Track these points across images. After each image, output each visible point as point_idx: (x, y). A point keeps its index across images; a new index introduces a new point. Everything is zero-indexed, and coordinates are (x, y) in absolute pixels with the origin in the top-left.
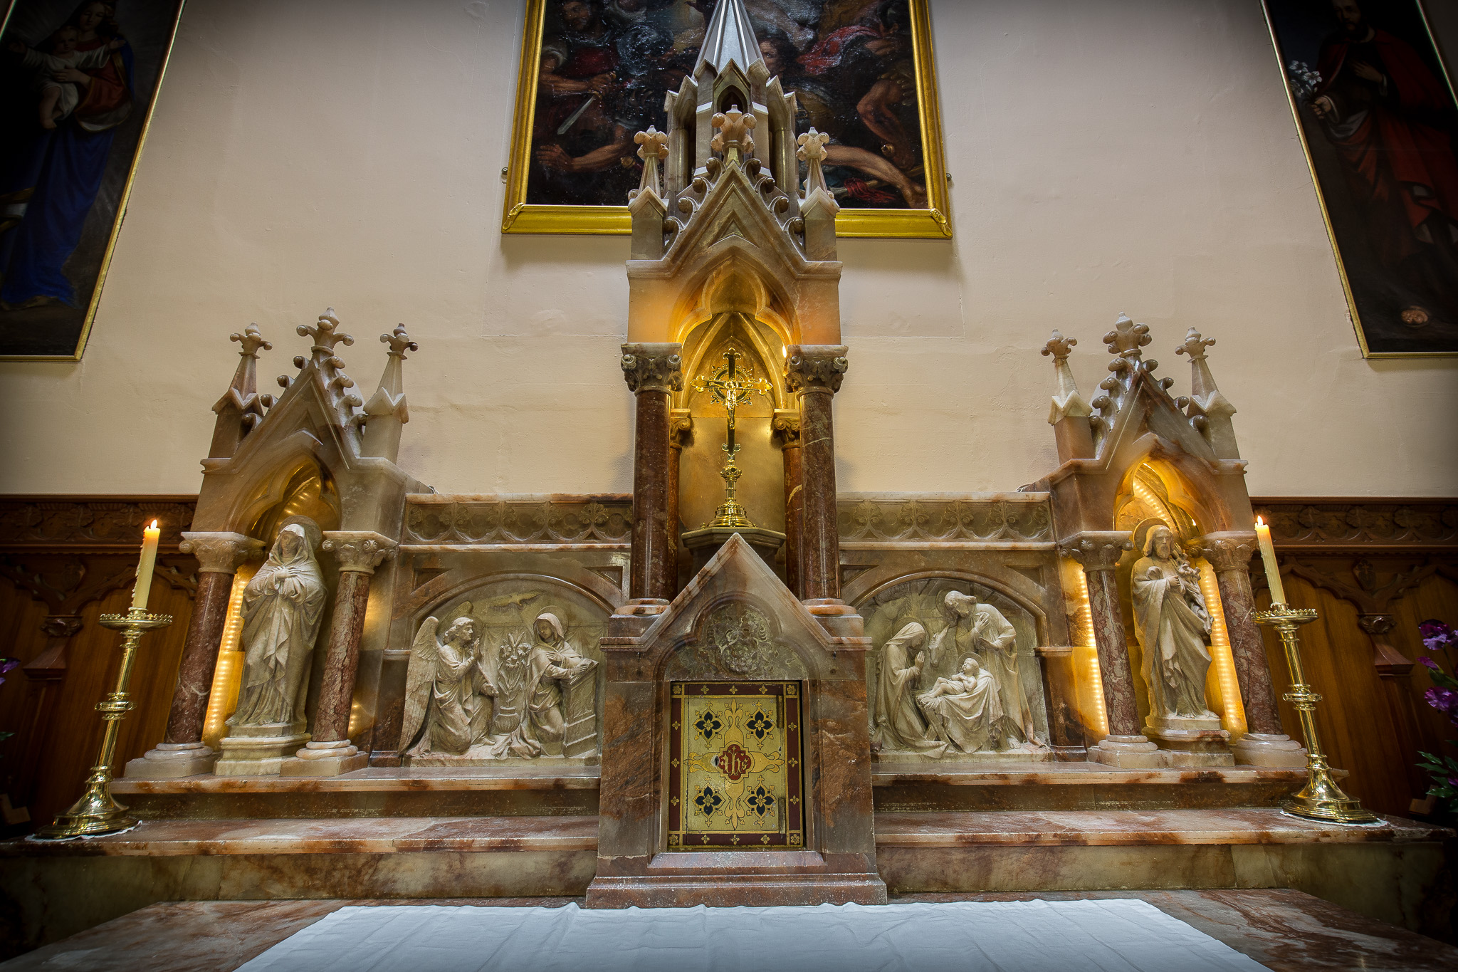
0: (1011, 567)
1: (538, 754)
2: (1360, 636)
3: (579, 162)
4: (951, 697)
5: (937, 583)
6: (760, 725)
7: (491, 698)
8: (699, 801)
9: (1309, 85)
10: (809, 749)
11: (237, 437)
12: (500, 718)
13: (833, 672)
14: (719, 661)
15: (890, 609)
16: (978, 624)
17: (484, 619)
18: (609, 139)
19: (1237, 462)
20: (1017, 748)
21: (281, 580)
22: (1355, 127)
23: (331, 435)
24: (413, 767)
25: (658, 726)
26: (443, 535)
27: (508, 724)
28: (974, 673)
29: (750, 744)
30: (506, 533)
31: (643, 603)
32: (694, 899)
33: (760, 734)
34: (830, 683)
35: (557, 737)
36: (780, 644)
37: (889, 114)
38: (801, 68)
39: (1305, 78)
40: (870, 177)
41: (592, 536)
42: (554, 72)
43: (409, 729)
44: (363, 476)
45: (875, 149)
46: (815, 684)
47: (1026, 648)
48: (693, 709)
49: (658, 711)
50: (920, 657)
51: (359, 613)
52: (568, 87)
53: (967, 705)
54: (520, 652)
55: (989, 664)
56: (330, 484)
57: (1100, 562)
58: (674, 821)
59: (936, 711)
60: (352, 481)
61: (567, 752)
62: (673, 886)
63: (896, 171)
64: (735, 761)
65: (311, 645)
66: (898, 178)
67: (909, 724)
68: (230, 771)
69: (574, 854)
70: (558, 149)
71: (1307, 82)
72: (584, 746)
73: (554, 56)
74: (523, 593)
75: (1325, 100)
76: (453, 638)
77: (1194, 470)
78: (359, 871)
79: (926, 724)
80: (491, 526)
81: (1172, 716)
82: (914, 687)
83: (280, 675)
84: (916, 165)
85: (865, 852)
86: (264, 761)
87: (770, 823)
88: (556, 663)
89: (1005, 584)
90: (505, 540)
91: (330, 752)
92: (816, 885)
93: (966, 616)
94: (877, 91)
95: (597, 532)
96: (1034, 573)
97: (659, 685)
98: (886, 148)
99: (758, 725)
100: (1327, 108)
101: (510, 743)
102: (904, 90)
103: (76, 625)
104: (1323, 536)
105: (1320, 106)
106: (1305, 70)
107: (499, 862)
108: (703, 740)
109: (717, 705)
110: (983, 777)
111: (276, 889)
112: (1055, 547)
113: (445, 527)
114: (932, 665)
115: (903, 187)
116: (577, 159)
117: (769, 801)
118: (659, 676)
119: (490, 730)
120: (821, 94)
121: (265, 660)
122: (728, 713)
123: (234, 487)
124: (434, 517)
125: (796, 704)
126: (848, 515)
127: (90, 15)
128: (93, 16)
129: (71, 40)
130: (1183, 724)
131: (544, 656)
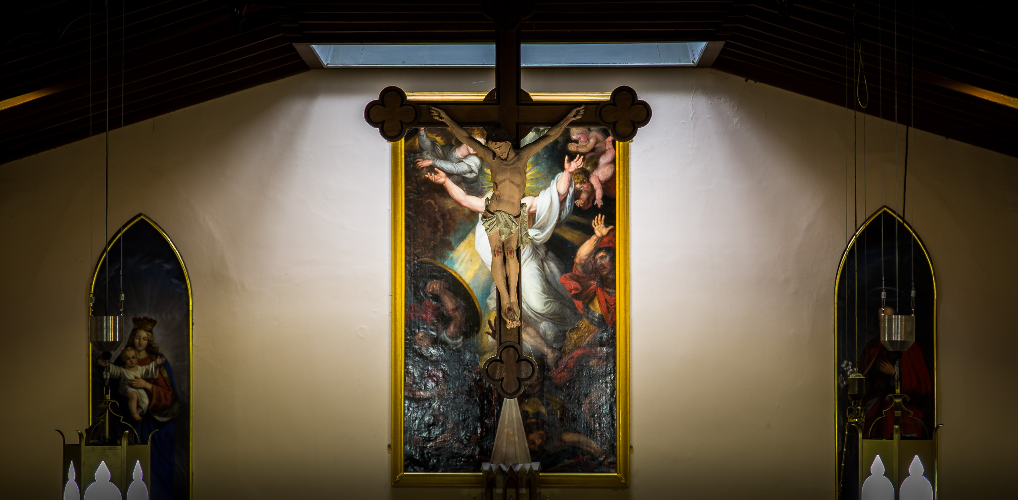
22: (869, 408)
38: (551, 379)
39: (849, 373)
40: (588, 453)
71: (849, 377)
94: (594, 395)
120: (563, 397)
127: (140, 339)
128: (142, 340)
129: (133, 358)
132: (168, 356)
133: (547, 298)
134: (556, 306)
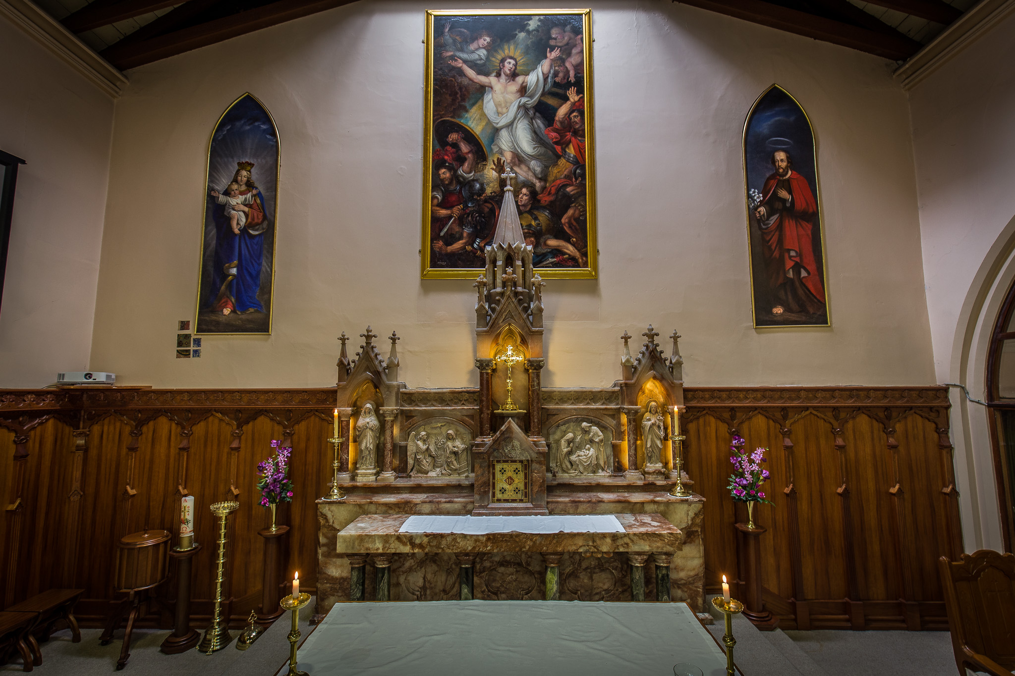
0: (605, 414)
1: (450, 475)
2: (727, 435)
3: (450, 249)
4: (580, 458)
5: (580, 419)
6: (517, 471)
7: (434, 457)
8: (500, 491)
9: (756, 201)
10: (530, 477)
11: (346, 374)
12: (437, 463)
13: (537, 458)
14: (505, 454)
15: (563, 428)
16: (592, 434)
17: (429, 431)
18: (461, 238)
19: (680, 382)
20: (601, 473)
21: (368, 423)
22: (772, 222)
23: (377, 374)
24: (412, 479)
25: (489, 472)
26: (414, 404)
27: (439, 465)
28: (589, 450)
29: (514, 476)
30: (435, 403)
31: (484, 438)
32: (499, 514)
33: (517, 473)
34: (536, 461)
35: (456, 470)
36: (523, 450)
37: (575, 224)
38: (539, 201)
39: (755, 198)
40: (566, 254)
41: (463, 404)
42: (439, 205)
43: (409, 467)
44: (389, 387)
45: (568, 240)
46: (532, 461)
47: (608, 441)
48: (498, 467)
49: (489, 468)
50: (571, 445)
51: (392, 432)
52: (443, 212)
53: (585, 460)
54: (442, 442)
55: (594, 446)
56: (378, 390)
57: (630, 416)
58: (494, 496)
59: (575, 462)
60: (386, 390)
61: (459, 474)
62: (494, 511)
63: (576, 251)
64: (510, 480)
65: (378, 442)
66: (577, 254)
67: (567, 466)
68: (361, 481)
69: (467, 504)
70: (441, 243)
71: (756, 200)
72: (464, 472)
73: (437, 197)
74: (441, 423)
75: (762, 210)
76: (421, 439)
77: (666, 384)
78: (412, 508)
79: (572, 465)
80: (429, 401)
81: (648, 464)
82: (570, 454)
83: (371, 452)
84: (584, 248)
85: (544, 504)
86: (371, 477)
87: (519, 496)
88: (454, 447)
89: (602, 420)
90: (434, 406)
91: (390, 475)
92: (530, 511)
93: (588, 431)
94: (570, 212)
95: (464, 403)
96: (613, 416)
97: (489, 461)
98: (572, 240)
99: (516, 471)
100: (762, 213)
101: (441, 471)
102: (582, 212)
103: (293, 432)
104: (719, 401)
105: (759, 212)
106: (756, 193)
107: (448, 505)
108: (501, 475)
109: (505, 466)
110: (584, 483)
111: (391, 512)
112: (620, 408)
113: (414, 402)
114: (576, 447)
115: (578, 258)
116: (449, 247)
117: (519, 491)
118: (489, 459)
119: (434, 467)
120: (547, 214)
121: (367, 448)
122: (508, 468)
123: (348, 392)
124: (410, 398)
125: (527, 466)
126: (550, 396)
127: (241, 177)
128: (243, 177)
129: (236, 190)
130: (651, 467)
131: (450, 444)
132: (261, 188)
133: (535, 144)
134: (542, 150)
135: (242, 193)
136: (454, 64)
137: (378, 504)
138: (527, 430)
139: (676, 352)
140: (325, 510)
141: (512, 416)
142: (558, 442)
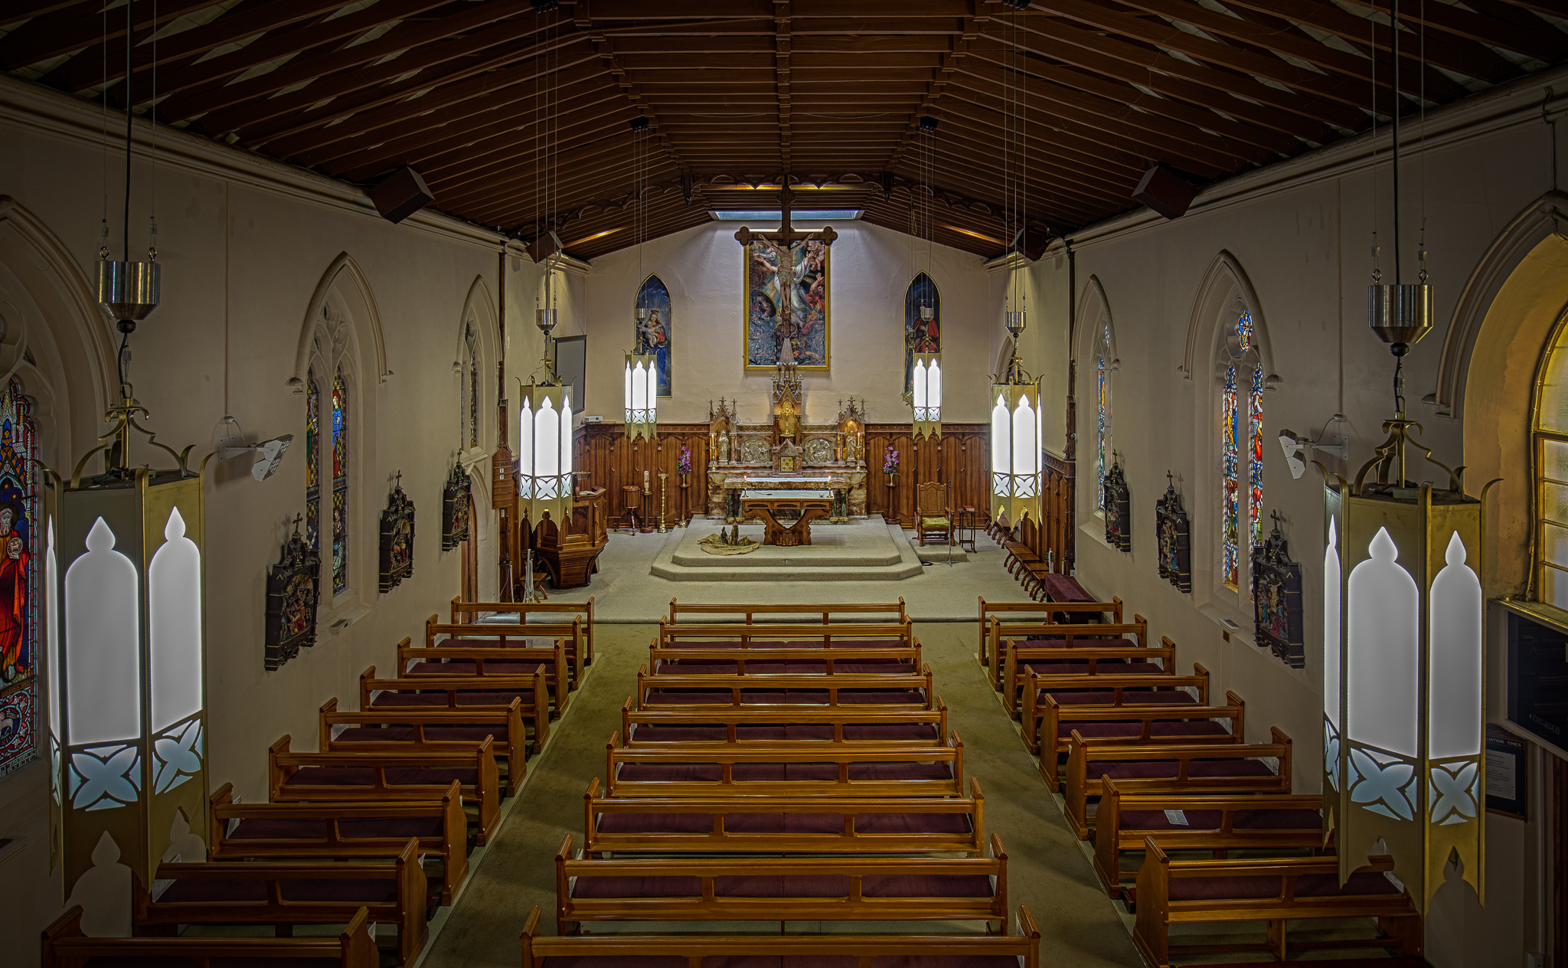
0: (830, 436)
1: (761, 462)
4: (819, 455)
5: (819, 438)
7: (753, 454)
8: (783, 468)
10: (796, 463)
11: (713, 418)
12: (754, 457)
13: (798, 455)
14: (785, 453)
15: (811, 442)
16: (824, 445)
17: (750, 443)
19: (864, 421)
20: (828, 462)
21: (724, 440)
24: (744, 464)
25: (779, 461)
26: (743, 431)
27: (756, 458)
28: (823, 452)
29: (789, 462)
30: (753, 431)
31: (776, 447)
35: (763, 460)
36: (792, 451)
38: (801, 332)
40: (815, 358)
41: (766, 431)
43: (742, 459)
46: (796, 456)
47: (832, 448)
48: (782, 458)
49: (778, 459)
50: (815, 450)
51: (734, 444)
53: (821, 456)
54: (756, 448)
55: (826, 450)
56: (728, 425)
57: (842, 437)
58: (781, 470)
59: (816, 457)
60: (731, 425)
61: (764, 462)
63: (820, 357)
64: (787, 464)
65: (728, 448)
66: (820, 359)
67: (812, 459)
68: (722, 465)
69: (770, 473)
72: (766, 461)
74: (756, 439)
76: (746, 447)
77: (857, 422)
79: (814, 458)
80: (751, 430)
82: (814, 454)
83: (726, 452)
84: (824, 356)
85: (801, 473)
86: (726, 463)
87: (791, 470)
88: (762, 450)
89: (829, 439)
91: (734, 462)
92: (795, 476)
93: (823, 443)
94: (818, 338)
96: (834, 437)
97: (778, 456)
98: (818, 352)
99: (790, 460)
101: (756, 461)
102: (823, 338)
103: (686, 443)
104: (883, 429)
108: (784, 462)
109: (785, 458)
110: (819, 466)
112: (838, 433)
114: (817, 450)
115: (821, 361)
117: (791, 468)
119: (753, 459)
121: (724, 451)
123: (714, 426)
124: (741, 428)
125: (794, 458)
126: (806, 428)
128: (654, 318)
129: (650, 324)
130: (849, 459)
131: (760, 449)
133: (800, 303)
134: (803, 306)
135: (654, 326)
136: (759, 260)
137: (733, 473)
138: (794, 443)
139: (863, 409)
140: (711, 476)
141: (788, 438)
142: (809, 448)
